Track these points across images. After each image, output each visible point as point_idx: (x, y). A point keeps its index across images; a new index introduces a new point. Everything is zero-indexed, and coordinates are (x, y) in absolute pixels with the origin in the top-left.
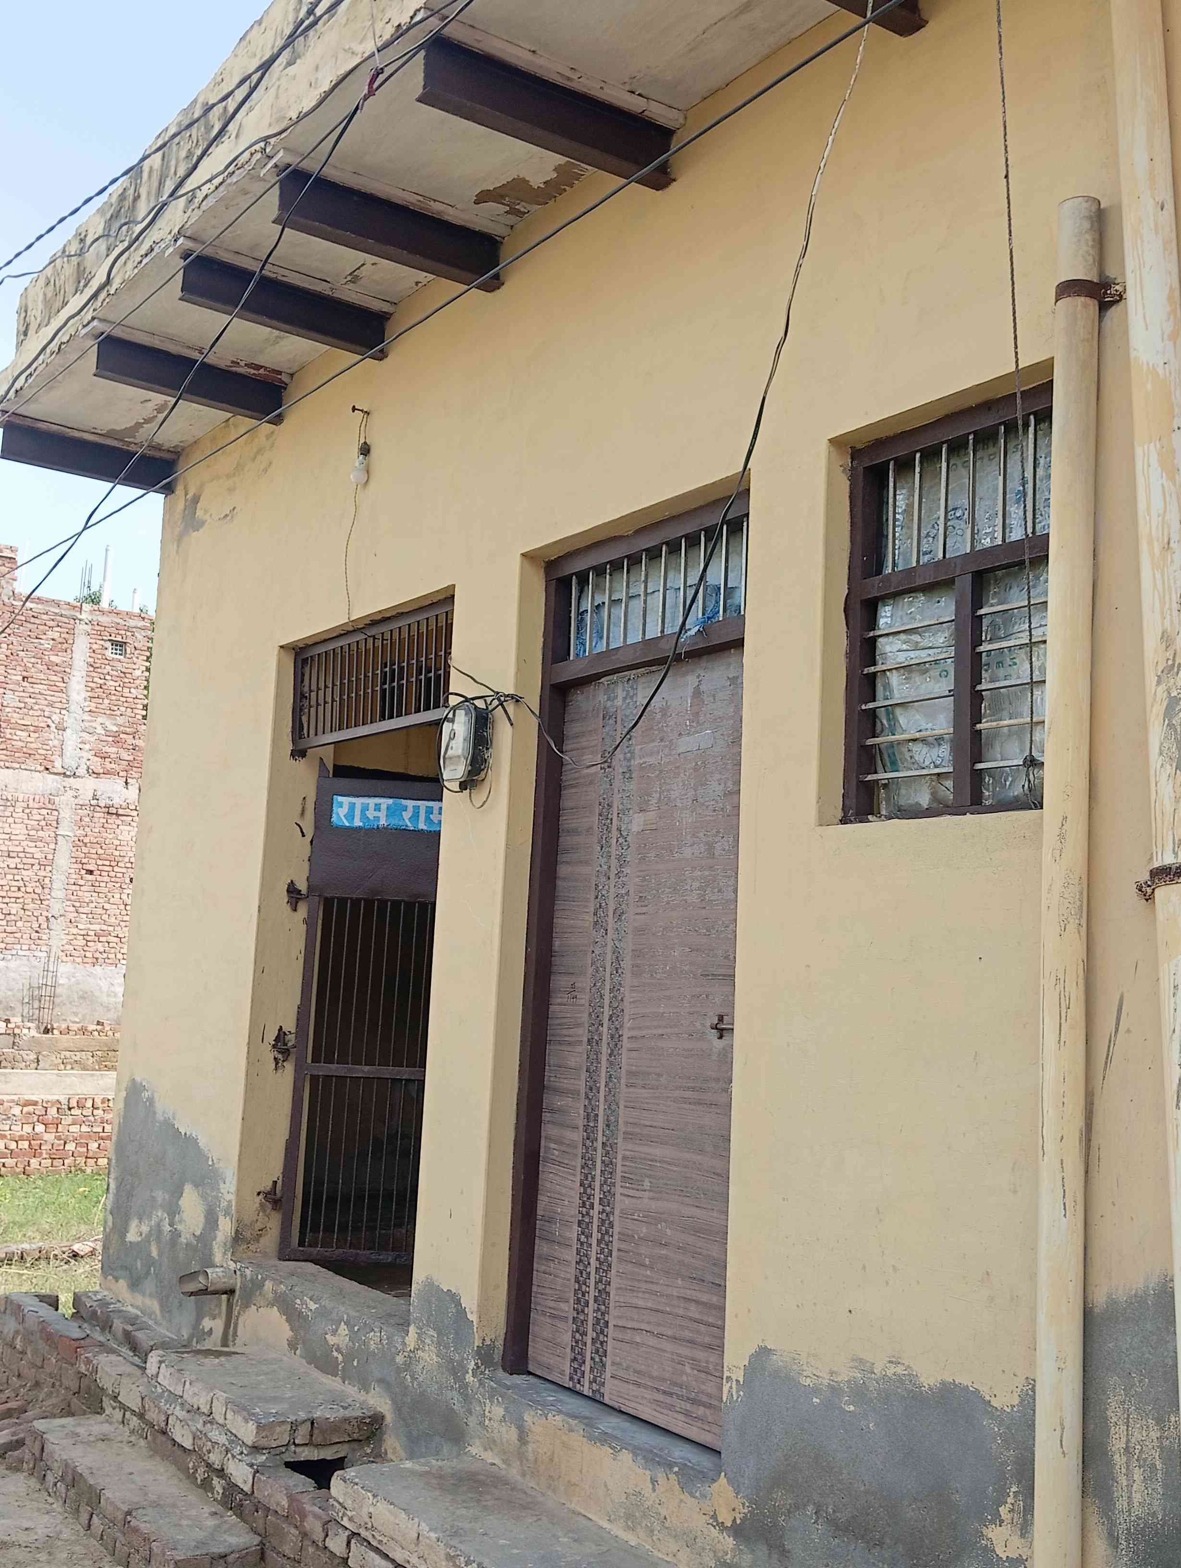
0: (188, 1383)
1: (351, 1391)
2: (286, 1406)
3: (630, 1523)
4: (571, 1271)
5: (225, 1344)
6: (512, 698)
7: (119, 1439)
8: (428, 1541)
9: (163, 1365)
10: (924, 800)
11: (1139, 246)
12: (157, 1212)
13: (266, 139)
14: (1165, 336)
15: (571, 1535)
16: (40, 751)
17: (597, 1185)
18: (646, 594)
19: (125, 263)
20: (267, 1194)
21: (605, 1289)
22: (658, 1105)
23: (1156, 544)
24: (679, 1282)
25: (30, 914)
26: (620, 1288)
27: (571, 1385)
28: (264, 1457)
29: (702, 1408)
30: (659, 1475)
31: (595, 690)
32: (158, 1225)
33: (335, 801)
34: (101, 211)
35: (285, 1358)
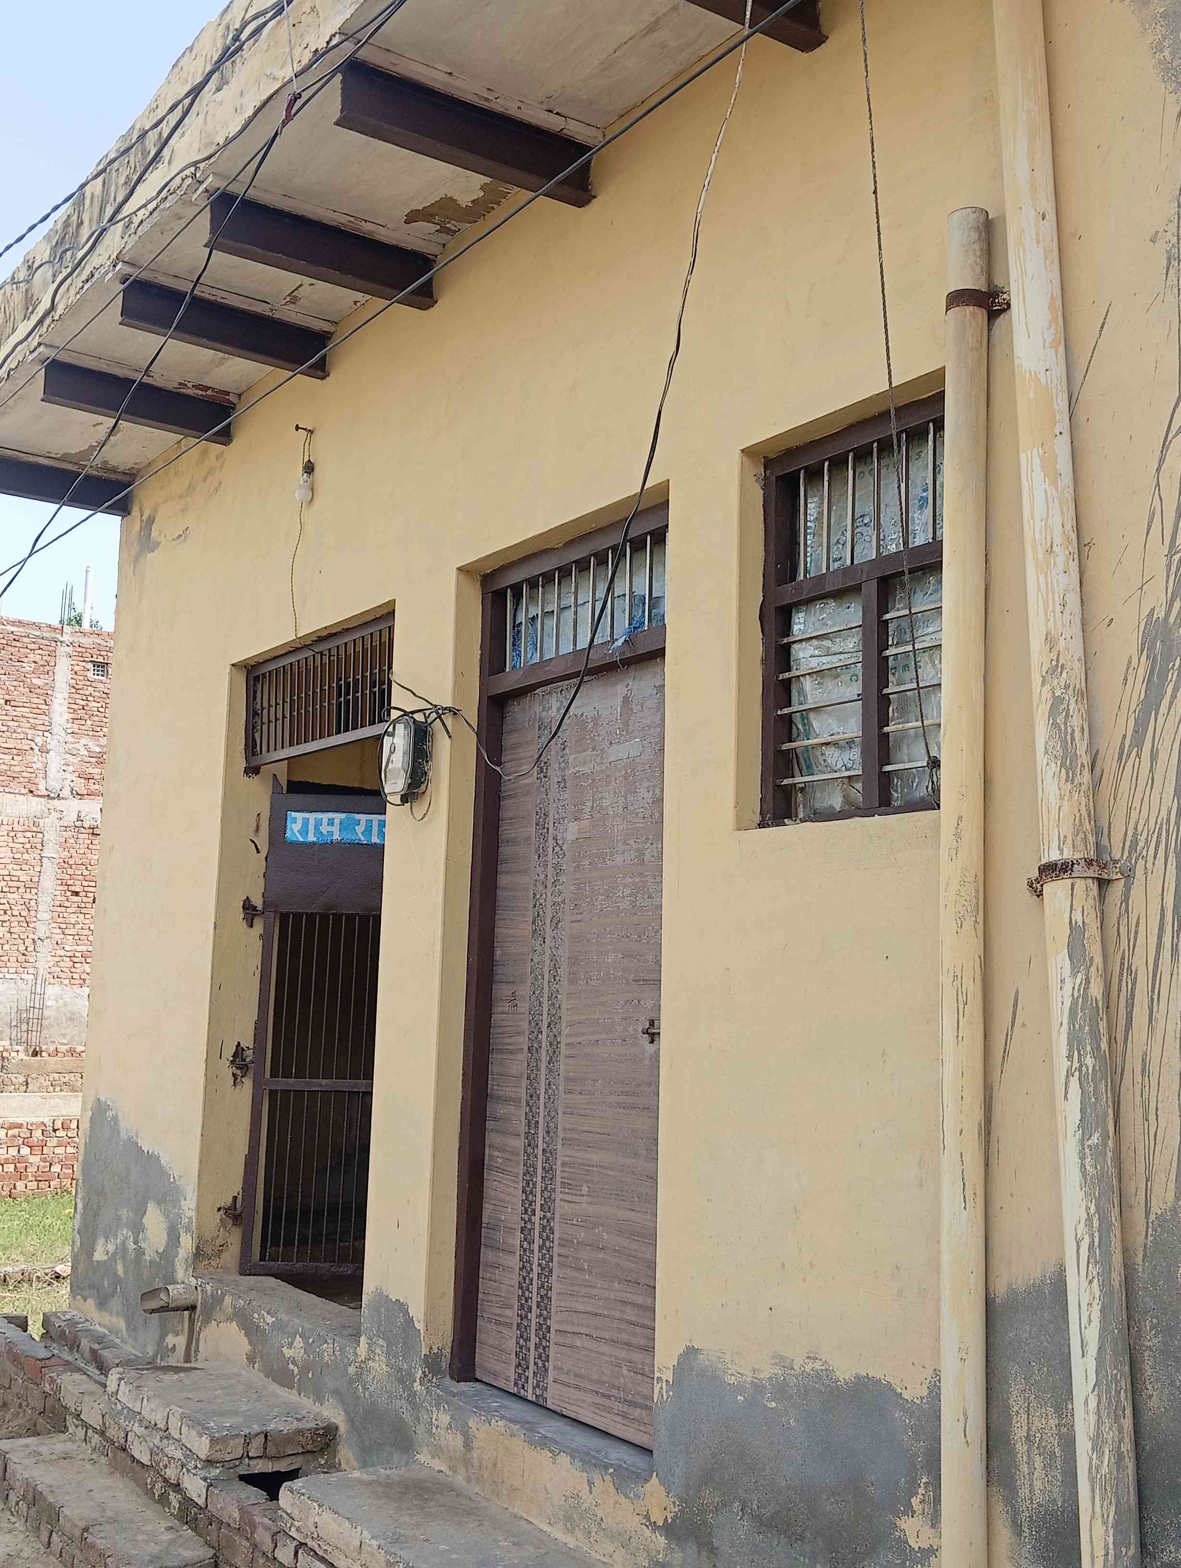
0: (145, 1400)
1: (307, 1403)
2: (241, 1419)
3: (569, 1526)
4: (515, 1278)
5: (187, 1359)
6: (450, 711)
7: (81, 1456)
8: (369, 1549)
9: (122, 1382)
10: (837, 803)
11: (1022, 254)
12: (122, 1230)
13: (195, 164)
14: (1047, 345)
15: (512, 1539)
16: (24, 774)
17: (538, 1190)
18: (576, 605)
19: (68, 289)
20: (227, 1210)
21: (546, 1295)
22: (595, 1110)
23: (1039, 547)
24: (616, 1285)
25: (17, 936)
26: (562, 1293)
27: (515, 1390)
28: (218, 1471)
29: (639, 1410)
30: (595, 1476)
31: (530, 700)
32: (124, 1244)
33: (288, 817)
34: (47, 238)
35: (244, 1373)
